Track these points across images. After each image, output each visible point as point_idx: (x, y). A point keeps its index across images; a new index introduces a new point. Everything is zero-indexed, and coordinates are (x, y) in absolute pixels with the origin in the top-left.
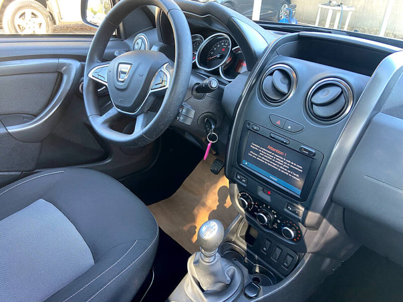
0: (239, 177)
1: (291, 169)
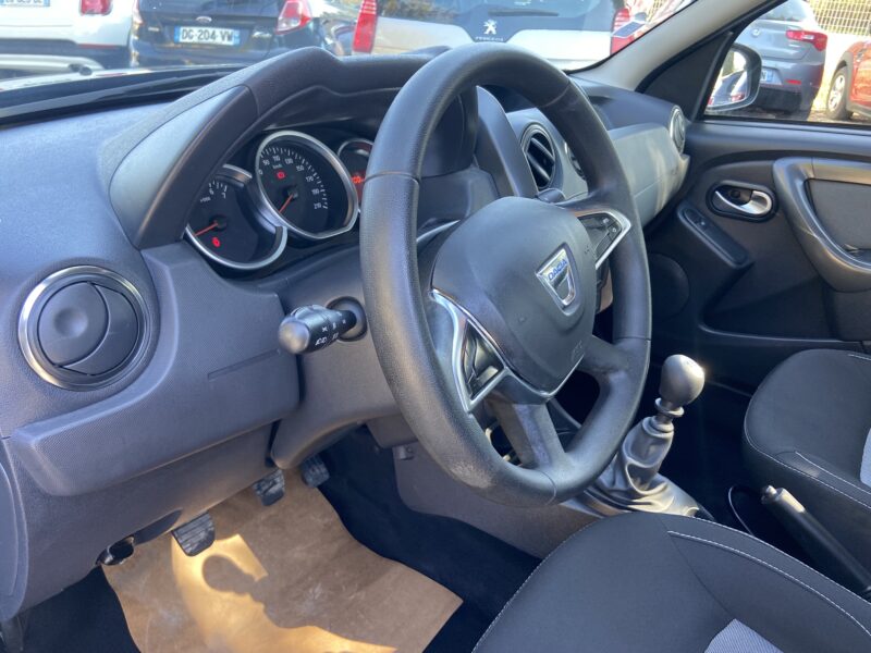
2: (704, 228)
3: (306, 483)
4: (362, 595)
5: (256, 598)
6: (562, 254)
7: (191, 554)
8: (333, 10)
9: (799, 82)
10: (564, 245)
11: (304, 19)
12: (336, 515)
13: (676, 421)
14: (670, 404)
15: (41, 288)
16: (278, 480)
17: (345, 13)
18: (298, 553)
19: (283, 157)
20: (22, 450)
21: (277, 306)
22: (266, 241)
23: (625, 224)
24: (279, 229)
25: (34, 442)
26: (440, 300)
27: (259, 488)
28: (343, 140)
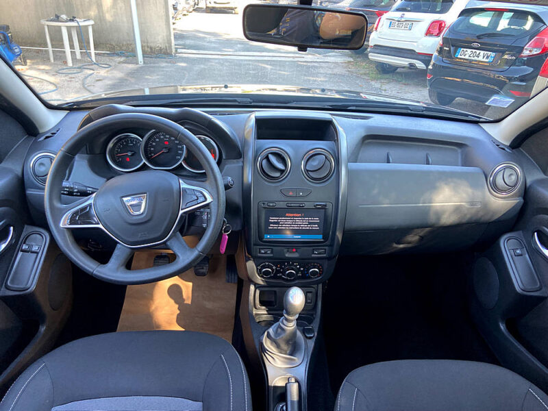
0: (263, 251)
1: (310, 223)
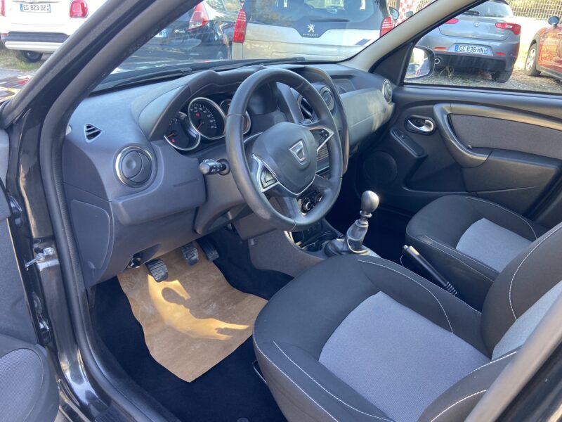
2: (403, 138)
3: (208, 259)
4: (235, 307)
5: (185, 307)
6: (301, 143)
7: (158, 281)
8: (221, 15)
9: (503, 54)
10: (301, 140)
11: (204, 22)
12: (222, 275)
13: (369, 220)
14: (366, 212)
15: (120, 155)
16: (195, 254)
17: (228, 16)
18: (204, 290)
19: (199, 107)
20: (116, 206)
21: (197, 162)
22: (192, 140)
23: (331, 133)
24: (197, 136)
25: (120, 203)
26: (255, 158)
27: (187, 257)
28: (222, 100)
